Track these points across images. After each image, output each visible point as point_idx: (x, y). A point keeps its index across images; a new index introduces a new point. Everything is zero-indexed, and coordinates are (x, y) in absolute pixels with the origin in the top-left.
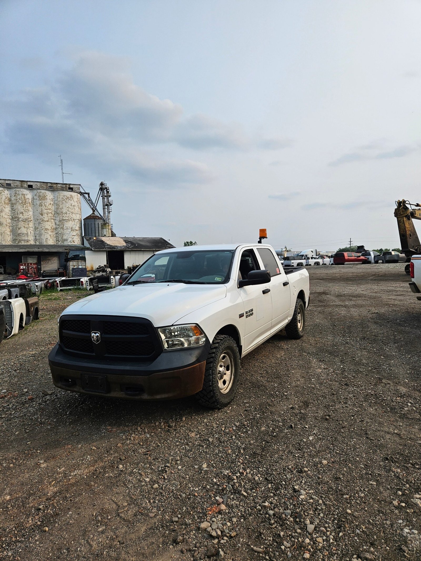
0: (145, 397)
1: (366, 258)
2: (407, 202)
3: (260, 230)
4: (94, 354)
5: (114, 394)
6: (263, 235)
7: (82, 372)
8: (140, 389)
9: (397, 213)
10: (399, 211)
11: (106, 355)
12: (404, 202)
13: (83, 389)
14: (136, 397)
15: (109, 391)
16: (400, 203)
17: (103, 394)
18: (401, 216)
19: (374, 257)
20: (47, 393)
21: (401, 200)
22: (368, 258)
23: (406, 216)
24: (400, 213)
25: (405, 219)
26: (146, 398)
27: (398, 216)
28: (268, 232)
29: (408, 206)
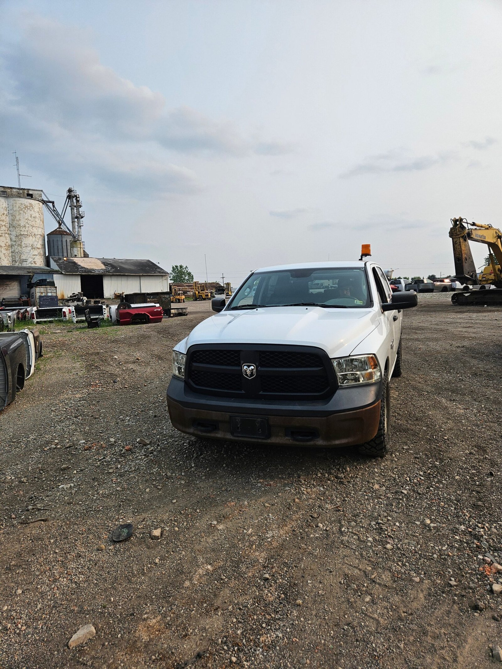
0: (320, 442)
1: (396, 286)
2: (464, 220)
3: (363, 246)
4: (243, 392)
5: (274, 440)
6: (366, 252)
7: (230, 414)
8: (313, 433)
9: (452, 234)
10: (455, 230)
11: (261, 393)
12: (461, 220)
13: (232, 434)
14: (309, 443)
15: (269, 436)
16: (455, 221)
17: (260, 441)
18: (457, 237)
19: (406, 285)
20: (146, 443)
21: (457, 218)
22: (398, 287)
23: (462, 237)
24: (456, 233)
25: (461, 240)
26: (322, 444)
27: (454, 237)
28: (371, 248)
29: (465, 225)
